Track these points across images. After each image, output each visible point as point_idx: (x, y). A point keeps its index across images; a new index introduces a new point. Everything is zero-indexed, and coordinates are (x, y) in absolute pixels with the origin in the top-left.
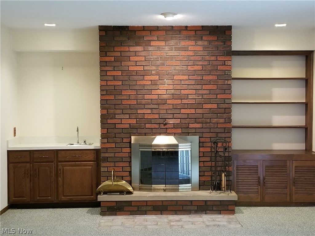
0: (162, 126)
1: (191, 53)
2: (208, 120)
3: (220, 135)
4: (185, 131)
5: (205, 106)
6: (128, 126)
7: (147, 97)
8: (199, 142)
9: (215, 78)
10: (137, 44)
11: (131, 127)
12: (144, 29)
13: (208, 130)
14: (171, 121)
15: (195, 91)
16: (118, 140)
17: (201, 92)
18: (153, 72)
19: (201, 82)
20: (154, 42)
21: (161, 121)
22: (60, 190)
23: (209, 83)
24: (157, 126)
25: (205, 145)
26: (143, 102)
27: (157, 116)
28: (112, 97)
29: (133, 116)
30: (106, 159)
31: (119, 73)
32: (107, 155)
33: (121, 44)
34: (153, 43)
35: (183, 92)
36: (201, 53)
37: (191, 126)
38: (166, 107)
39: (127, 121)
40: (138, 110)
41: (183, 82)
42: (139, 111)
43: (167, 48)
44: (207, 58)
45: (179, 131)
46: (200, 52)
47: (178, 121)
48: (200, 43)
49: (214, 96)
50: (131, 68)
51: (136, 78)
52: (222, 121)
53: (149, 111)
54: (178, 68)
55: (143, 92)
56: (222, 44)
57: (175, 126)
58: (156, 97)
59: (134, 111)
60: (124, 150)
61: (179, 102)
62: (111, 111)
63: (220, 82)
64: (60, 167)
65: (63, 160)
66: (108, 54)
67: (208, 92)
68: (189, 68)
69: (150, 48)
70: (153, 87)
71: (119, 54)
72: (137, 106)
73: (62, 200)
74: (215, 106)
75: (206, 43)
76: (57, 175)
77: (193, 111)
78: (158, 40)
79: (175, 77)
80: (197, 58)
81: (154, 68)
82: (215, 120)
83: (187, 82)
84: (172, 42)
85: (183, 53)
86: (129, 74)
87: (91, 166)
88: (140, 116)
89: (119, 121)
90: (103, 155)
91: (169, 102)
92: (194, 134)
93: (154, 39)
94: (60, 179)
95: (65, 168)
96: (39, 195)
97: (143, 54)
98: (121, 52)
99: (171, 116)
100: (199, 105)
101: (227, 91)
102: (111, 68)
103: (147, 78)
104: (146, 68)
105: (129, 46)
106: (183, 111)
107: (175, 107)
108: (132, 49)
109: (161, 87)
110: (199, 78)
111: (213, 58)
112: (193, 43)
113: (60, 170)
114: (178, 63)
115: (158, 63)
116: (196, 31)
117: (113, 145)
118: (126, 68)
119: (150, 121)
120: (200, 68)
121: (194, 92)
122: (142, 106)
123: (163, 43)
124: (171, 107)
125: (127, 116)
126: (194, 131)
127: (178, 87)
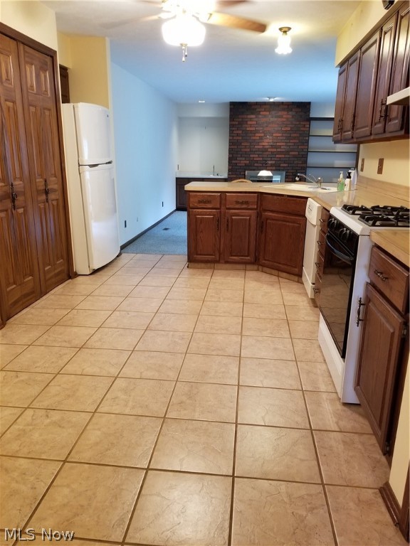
0: (264, 165)
1: (285, 120)
2: (292, 162)
5: (291, 153)
6: (244, 165)
7: (256, 147)
8: (286, 175)
9: (298, 135)
11: (246, 165)
12: (257, 104)
13: (292, 168)
14: (270, 162)
15: (285, 143)
16: (238, 173)
20: (262, 112)
21: (264, 162)
23: (294, 138)
24: (261, 165)
25: (289, 177)
26: (254, 150)
27: (261, 159)
28: (236, 147)
29: (247, 159)
31: (241, 132)
33: (243, 113)
35: (278, 144)
36: (291, 120)
37: (281, 165)
38: (267, 153)
39: (243, 162)
41: (279, 138)
42: (251, 156)
43: (270, 116)
44: (294, 123)
45: (274, 168)
47: (274, 162)
48: (290, 113)
49: (297, 147)
50: (248, 129)
51: (250, 135)
52: (301, 162)
53: (257, 156)
54: (276, 129)
55: (254, 144)
56: (304, 113)
57: (272, 165)
58: (261, 147)
59: (248, 156)
61: (275, 150)
62: (235, 155)
63: (301, 138)
66: (235, 120)
67: (293, 144)
68: (283, 129)
69: (260, 116)
70: (260, 141)
72: (250, 153)
74: (297, 153)
75: (294, 113)
77: (283, 156)
78: (265, 111)
79: (274, 135)
81: (261, 129)
82: (296, 162)
85: (280, 119)
86: (246, 132)
88: (252, 159)
89: (239, 162)
91: (269, 150)
97: (256, 119)
98: (242, 118)
99: (270, 159)
100: (287, 152)
101: (306, 144)
102: (236, 129)
103: (257, 135)
104: (257, 129)
105: (247, 115)
106: (277, 156)
107: (273, 153)
108: (249, 117)
109: (265, 140)
110: (289, 135)
111: (298, 123)
112: (286, 113)
114: (276, 126)
115: (264, 125)
116: (288, 105)
118: (245, 129)
119: (257, 162)
120: (289, 129)
122: (253, 153)
123: (268, 113)
124: (270, 153)
125: (244, 159)
126: (283, 168)
127: (275, 141)
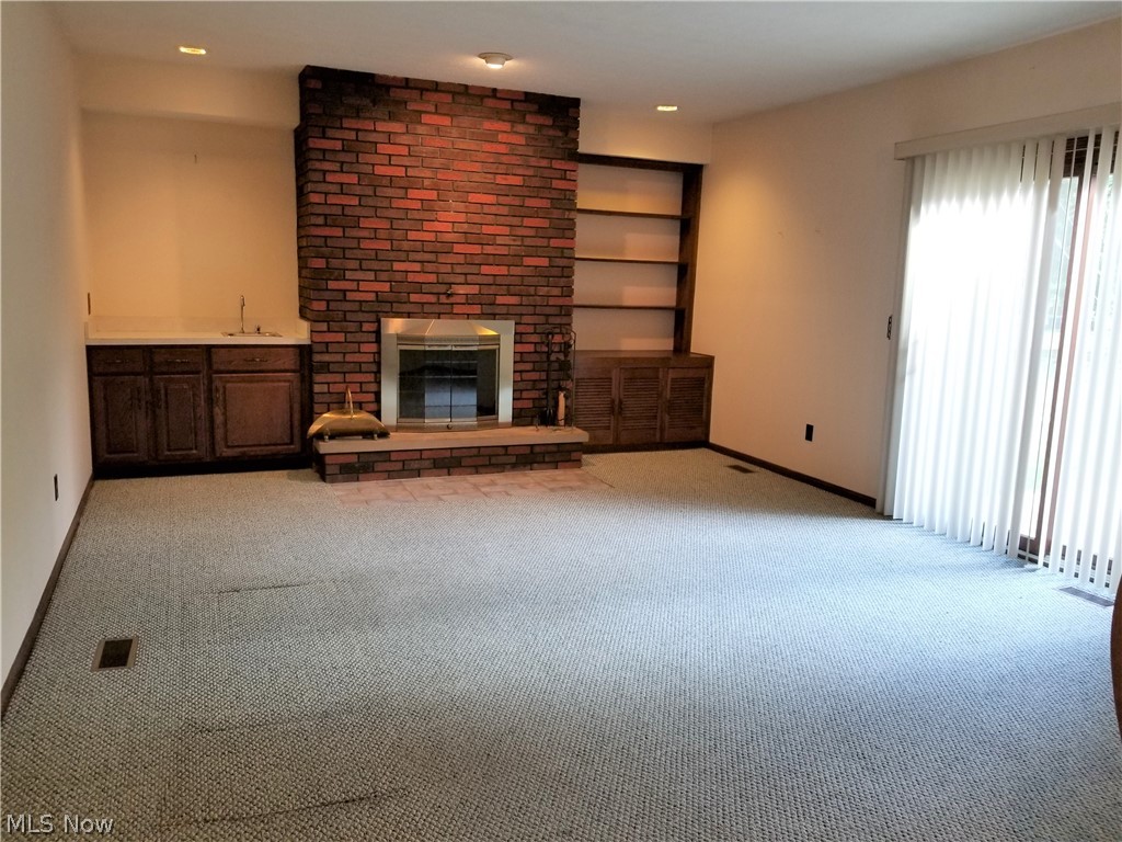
0: (443, 299)
1: (502, 149)
2: (532, 290)
3: (552, 320)
4: (488, 309)
5: (528, 261)
6: (372, 297)
7: (412, 235)
8: (516, 333)
9: (546, 203)
10: (392, 117)
11: (379, 298)
12: (407, 83)
13: (531, 309)
15: (508, 228)
16: (352, 327)
17: (520, 231)
18: (427, 182)
19: (520, 212)
20: (428, 116)
21: (442, 288)
22: (219, 433)
23: (536, 213)
24: (433, 299)
25: (525, 338)
26: (405, 245)
27: (433, 278)
28: (338, 232)
29: (384, 276)
30: (325, 367)
31: (354, 179)
32: (326, 358)
33: (357, 113)
34: (425, 118)
35: (485, 229)
36: (521, 150)
37: (500, 300)
38: (450, 259)
39: (369, 287)
40: (394, 263)
41: (486, 209)
42: (396, 266)
43: (455, 132)
44: (533, 161)
45: (477, 309)
46: (520, 148)
47: (475, 290)
48: (521, 128)
49: (544, 242)
50: (379, 170)
51: (390, 192)
52: (556, 291)
53: (417, 267)
54: (476, 177)
55: (406, 224)
56: (560, 134)
57: (469, 300)
58: (431, 237)
59: (386, 266)
60: (364, 348)
61: (477, 249)
62: (335, 263)
63: (556, 214)
64: (217, 383)
65: (222, 368)
66: (330, 133)
67: (532, 232)
68: (499, 179)
69: (421, 129)
70: (426, 215)
71: (352, 135)
72: (392, 255)
73: (224, 454)
74: (545, 262)
75: (531, 130)
76: (210, 401)
77: (504, 270)
78: (436, 113)
79: (472, 198)
80: (514, 160)
81: (428, 173)
82: (543, 291)
83: (494, 210)
84: (466, 121)
85: (487, 147)
86: (375, 182)
87: (289, 381)
88: (398, 277)
89: (353, 286)
90: (317, 358)
91: (457, 248)
92: (505, 316)
93: (428, 109)
94: (218, 411)
95: (228, 385)
96: (168, 445)
97: (406, 139)
98: (358, 130)
99: (461, 279)
100: (516, 259)
101: (568, 233)
102: (336, 167)
103: (412, 193)
104: (411, 172)
105: (375, 120)
106: (485, 269)
107: (470, 260)
108: (381, 126)
109: (442, 216)
110: (517, 202)
111: (544, 163)
112: (506, 126)
113: (217, 390)
114: (477, 167)
115: (437, 162)
116: (513, 101)
117: (341, 337)
118: (368, 169)
119: (419, 288)
120: (518, 181)
121: (506, 230)
122: (403, 256)
123: (446, 121)
124: (461, 259)
125: (371, 276)
126: (504, 310)
127: (477, 219)
